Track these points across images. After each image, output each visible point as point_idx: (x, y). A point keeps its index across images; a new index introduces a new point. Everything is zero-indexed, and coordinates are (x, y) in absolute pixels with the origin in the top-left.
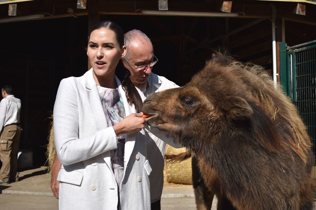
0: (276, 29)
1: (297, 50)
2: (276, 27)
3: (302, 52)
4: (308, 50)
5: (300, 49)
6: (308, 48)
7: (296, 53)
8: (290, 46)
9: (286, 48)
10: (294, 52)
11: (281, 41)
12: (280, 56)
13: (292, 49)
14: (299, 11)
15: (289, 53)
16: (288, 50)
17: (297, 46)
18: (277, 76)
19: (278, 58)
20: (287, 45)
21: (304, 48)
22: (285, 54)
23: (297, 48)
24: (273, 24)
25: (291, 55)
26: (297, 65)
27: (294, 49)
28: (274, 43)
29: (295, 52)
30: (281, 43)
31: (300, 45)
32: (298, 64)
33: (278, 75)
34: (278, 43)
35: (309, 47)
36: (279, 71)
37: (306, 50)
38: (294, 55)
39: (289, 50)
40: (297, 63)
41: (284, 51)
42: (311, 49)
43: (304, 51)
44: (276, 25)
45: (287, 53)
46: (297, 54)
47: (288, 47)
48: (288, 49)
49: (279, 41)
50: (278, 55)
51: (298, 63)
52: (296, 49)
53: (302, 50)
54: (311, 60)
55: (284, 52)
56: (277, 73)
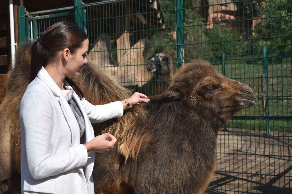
1: (39, 17)
3: (45, 19)
5: (43, 17)
6: (52, 17)
7: (37, 21)
8: (30, 12)
9: (26, 13)
10: (35, 20)
11: (19, 5)
12: (18, 23)
13: (32, 15)
15: (28, 20)
16: (27, 16)
17: (38, 12)
18: (15, 46)
19: (17, 25)
20: (27, 11)
21: (48, 16)
22: (24, 20)
23: (39, 15)
25: (31, 22)
26: (38, 35)
27: (36, 16)
28: (11, 6)
29: (37, 19)
30: (19, 7)
31: (42, 12)
32: (41, 33)
33: (16, 44)
34: (16, 7)
35: (54, 15)
36: (17, 40)
37: (50, 19)
38: (36, 23)
39: (29, 16)
40: (38, 32)
41: (23, 16)
43: (48, 19)
45: (26, 20)
46: (39, 22)
47: (28, 13)
48: (27, 14)
49: (17, 5)
50: (16, 21)
52: (37, 16)
53: (46, 17)
55: (23, 18)
56: (15, 43)
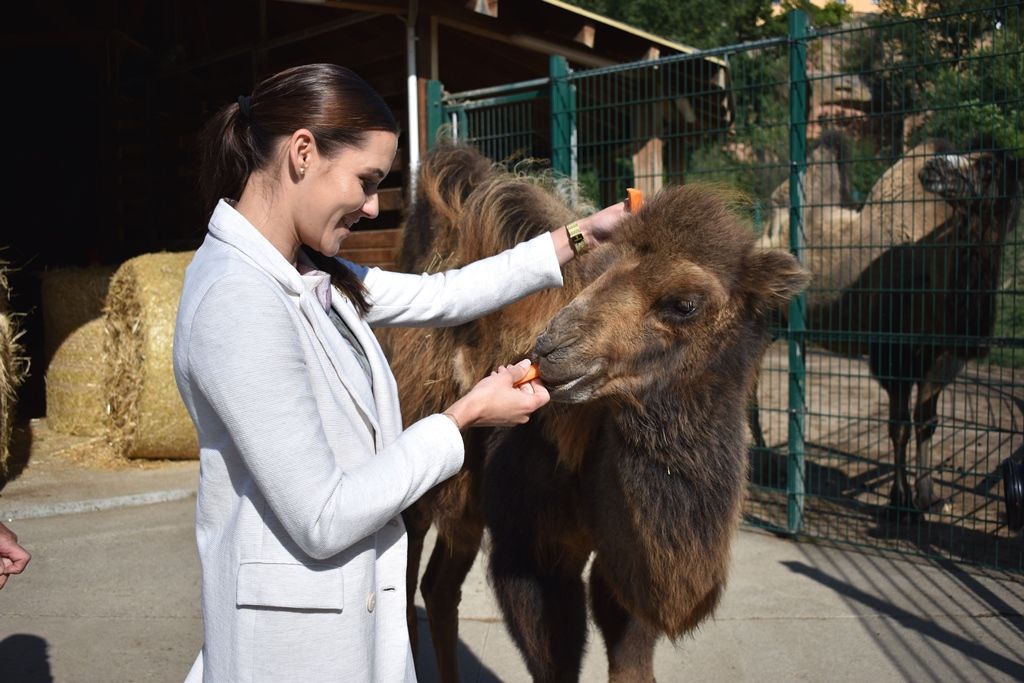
0: (417, 43)
1: (471, 104)
2: (417, 39)
3: (484, 109)
4: (502, 106)
5: (480, 103)
6: (500, 102)
7: (468, 112)
8: (452, 91)
9: (442, 95)
10: (462, 110)
11: (428, 76)
12: (427, 117)
13: (457, 99)
14: (483, 6)
15: (448, 111)
16: (445, 103)
17: (470, 93)
19: (423, 121)
20: (445, 90)
21: (491, 101)
22: (439, 111)
23: (472, 98)
24: (411, 32)
25: (455, 117)
26: (469, 143)
27: (463, 102)
28: (412, 81)
29: (466, 108)
30: (430, 82)
31: (478, 92)
34: (423, 81)
35: (504, 100)
37: (496, 107)
38: (464, 116)
39: (450, 103)
40: (469, 137)
41: (436, 103)
42: (508, 105)
43: (490, 108)
44: (417, 34)
45: (443, 110)
46: (471, 115)
47: (447, 96)
48: (445, 99)
49: (424, 77)
50: (423, 113)
51: (474, 136)
52: (468, 102)
53: (486, 104)
54: (509, 131)
55: (436, 106)
